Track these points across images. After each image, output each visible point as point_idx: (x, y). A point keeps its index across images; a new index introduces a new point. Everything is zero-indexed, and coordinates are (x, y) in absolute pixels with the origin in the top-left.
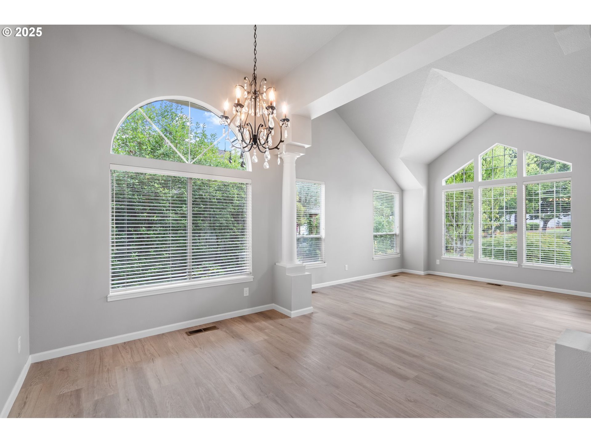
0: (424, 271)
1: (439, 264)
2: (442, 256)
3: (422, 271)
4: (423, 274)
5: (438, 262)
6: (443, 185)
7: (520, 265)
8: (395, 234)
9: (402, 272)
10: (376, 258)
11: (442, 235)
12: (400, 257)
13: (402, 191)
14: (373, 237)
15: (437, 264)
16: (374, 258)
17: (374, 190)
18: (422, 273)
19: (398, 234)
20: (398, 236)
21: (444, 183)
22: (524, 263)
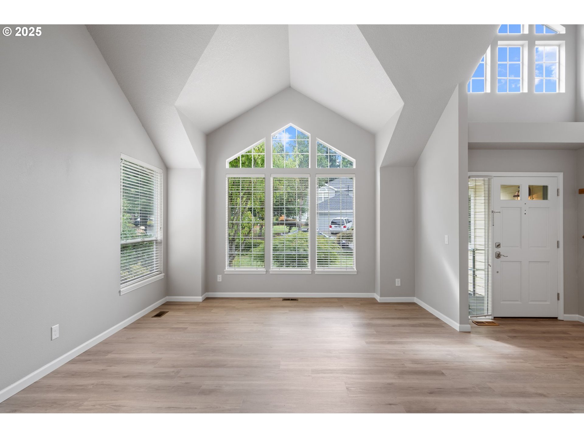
0: (202, 296)
1: (221, 281)
2: (225, 269)
3: (200, 296)
4: (201, 301)
5: (219, 278)
6: (227, 168)
7: (313, 272)
8: (156, 240)
9: (167, 302)
10: (125, 289)
11: (225, 238)
12: (163, 278)
13: (167, 169)
14: (120, 250)
15: (218, 281)
16: (122, 290)
17: (123, 156)
18: (199, 299)
19: (161, 240)
20: (161, 243)
21: (227, 166)
22: (316, 268)
